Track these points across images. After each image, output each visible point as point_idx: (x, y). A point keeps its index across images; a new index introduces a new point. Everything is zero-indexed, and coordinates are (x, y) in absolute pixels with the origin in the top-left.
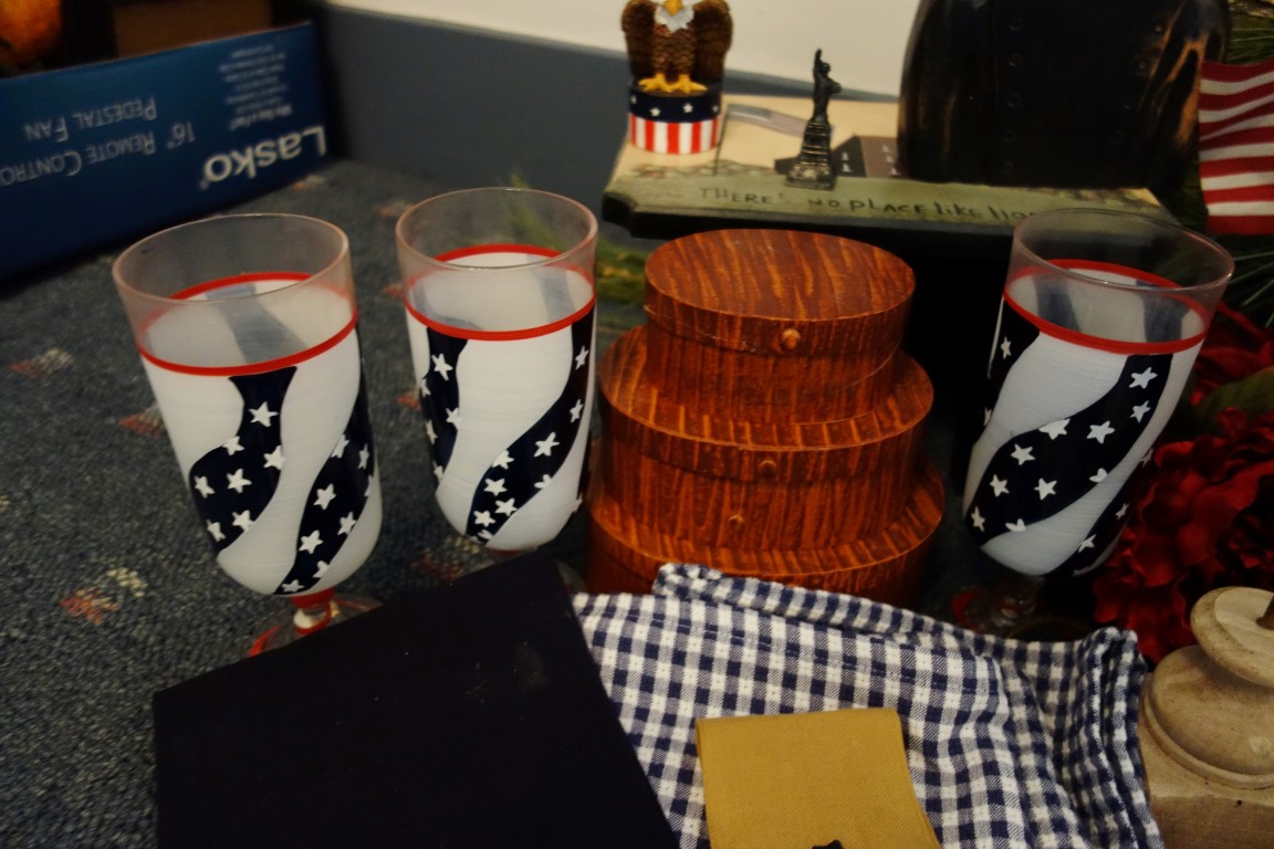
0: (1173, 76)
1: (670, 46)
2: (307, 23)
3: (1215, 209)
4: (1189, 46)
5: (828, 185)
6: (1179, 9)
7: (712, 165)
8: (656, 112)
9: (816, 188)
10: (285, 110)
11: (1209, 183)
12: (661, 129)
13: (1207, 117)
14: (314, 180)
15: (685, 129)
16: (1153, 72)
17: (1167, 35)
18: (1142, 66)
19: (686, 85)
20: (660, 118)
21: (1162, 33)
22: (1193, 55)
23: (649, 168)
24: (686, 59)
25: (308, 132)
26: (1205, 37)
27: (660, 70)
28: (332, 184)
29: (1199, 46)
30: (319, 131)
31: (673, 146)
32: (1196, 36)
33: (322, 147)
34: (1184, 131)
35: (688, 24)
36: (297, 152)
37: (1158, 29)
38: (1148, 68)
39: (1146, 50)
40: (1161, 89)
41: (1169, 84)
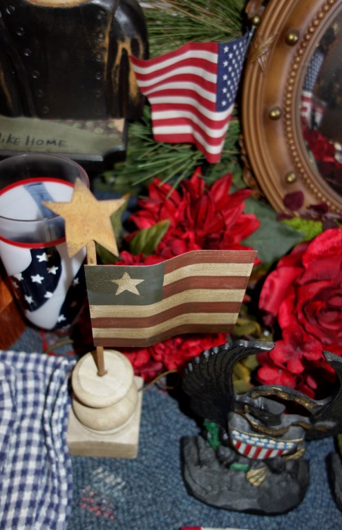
0: (117, 61)
3: (158, 130)
4: (120, 46)
6: (109, 25)
11: (156, 116)
13: (142, 84)
16: (106, 59)
17: (107, 40)
18: (99, 56)
21: (104, 38)
22: (124, 50)
26: (128, 41)
29: (127, 46)
32: (123, 40)
34: (133, 92)
37: (101, 36)
38: (102, 58)
39: (98, 47)
40: (114, 69)
41: (117, 67)
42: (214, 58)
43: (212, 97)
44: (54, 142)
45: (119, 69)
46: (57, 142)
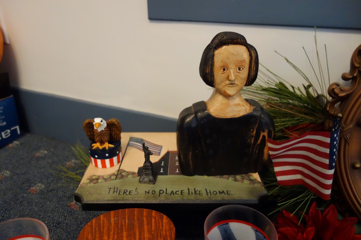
0: (259, 142)
1: (99, 135)
2: (12, 96)
3: (279, 178)
4: (262, 134)
5: (153, 183)
6: (257, 124)
7: (116, 174)
8: (96, 156)
9: (149, 184)
10: (5, 123)
12: (99, 161)
13: (271, 153)
14: (16, 143)
15: (107, 161)
16: (253, 142)
17: (255, 132)
18: (249, 140)
19: (107, 145)
20: (98, 158)
21: (253, 131)
22: (264, 136)
23: (94, 178)
24: (106, 138)
25: (12, 129)
26: (267, 131)
27: (98, 142)
28: (21, 144)
29: (266, 134)
30: (18, 127)
31: (104, 166)
32: (264, 131)
33: (19, 132)
34: (266, 157)
35: (104, 128)
36: (9, 135)
37: (252, 130)
38: (251, 141)
39: (249, 136)
40: (256, 146)
41: (258, 144)
42: (328, 140)
43: (327, 161)
44: (223, 192)
45: (259, 146)
46: (226, 192)
